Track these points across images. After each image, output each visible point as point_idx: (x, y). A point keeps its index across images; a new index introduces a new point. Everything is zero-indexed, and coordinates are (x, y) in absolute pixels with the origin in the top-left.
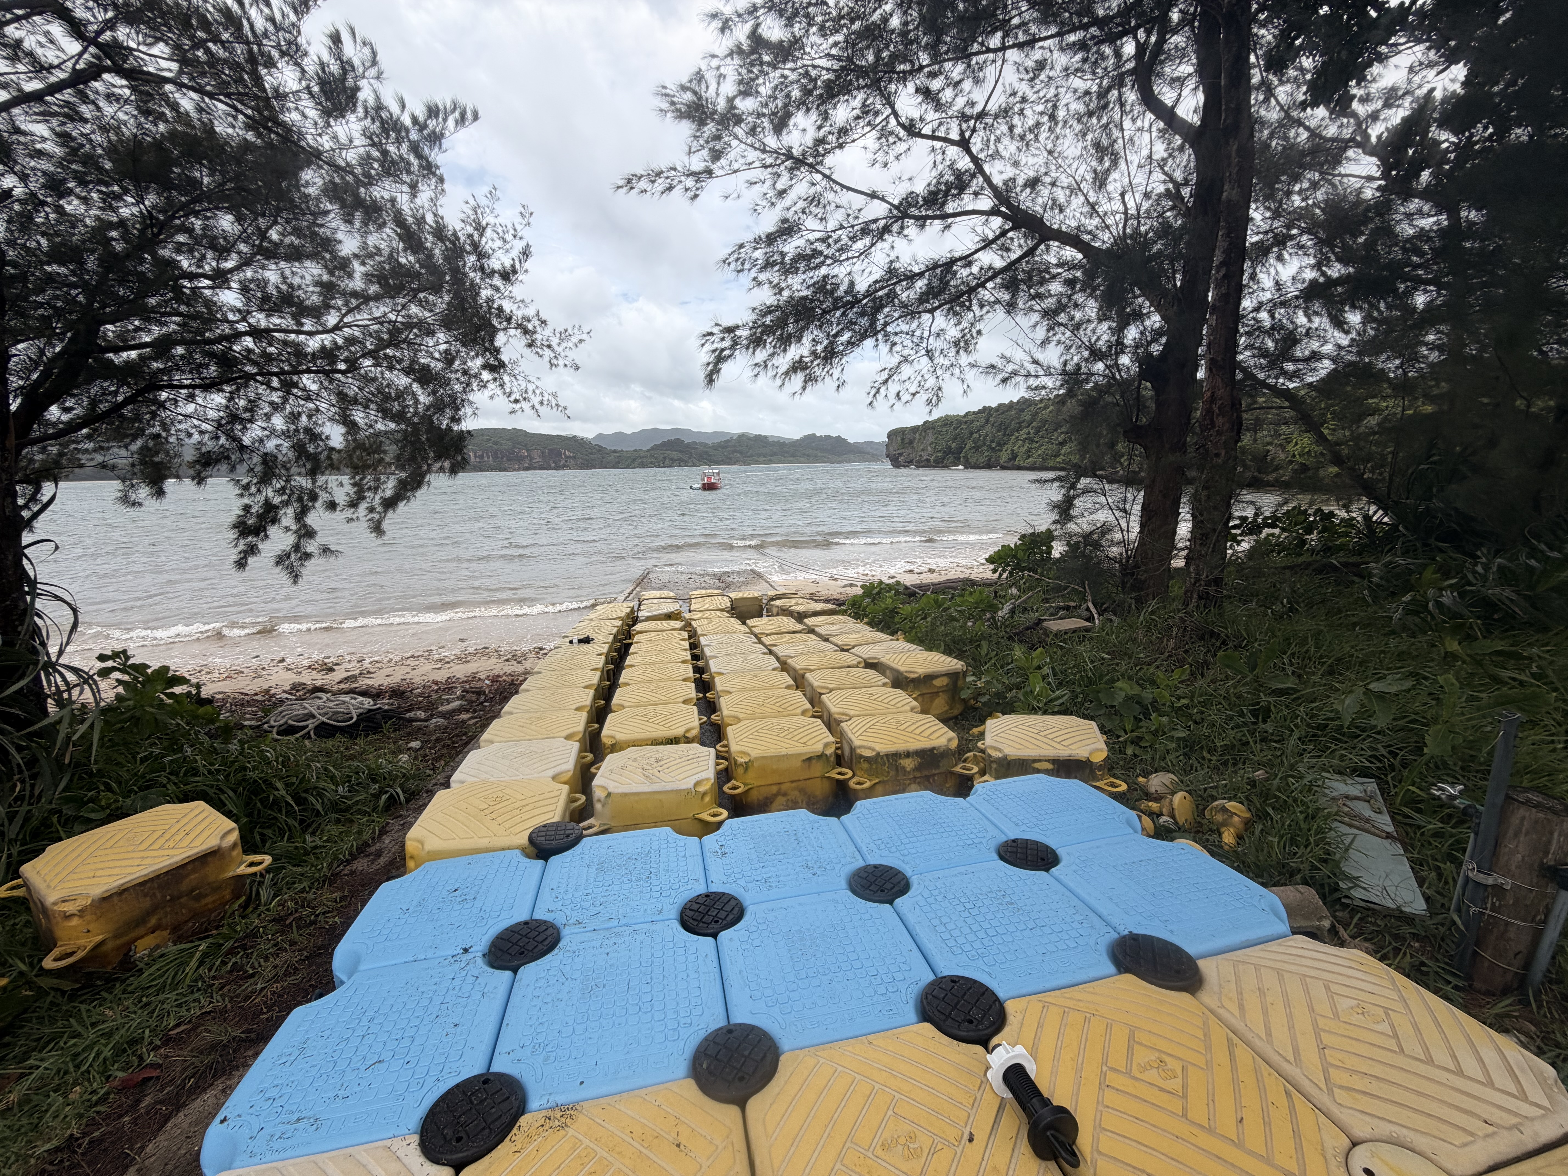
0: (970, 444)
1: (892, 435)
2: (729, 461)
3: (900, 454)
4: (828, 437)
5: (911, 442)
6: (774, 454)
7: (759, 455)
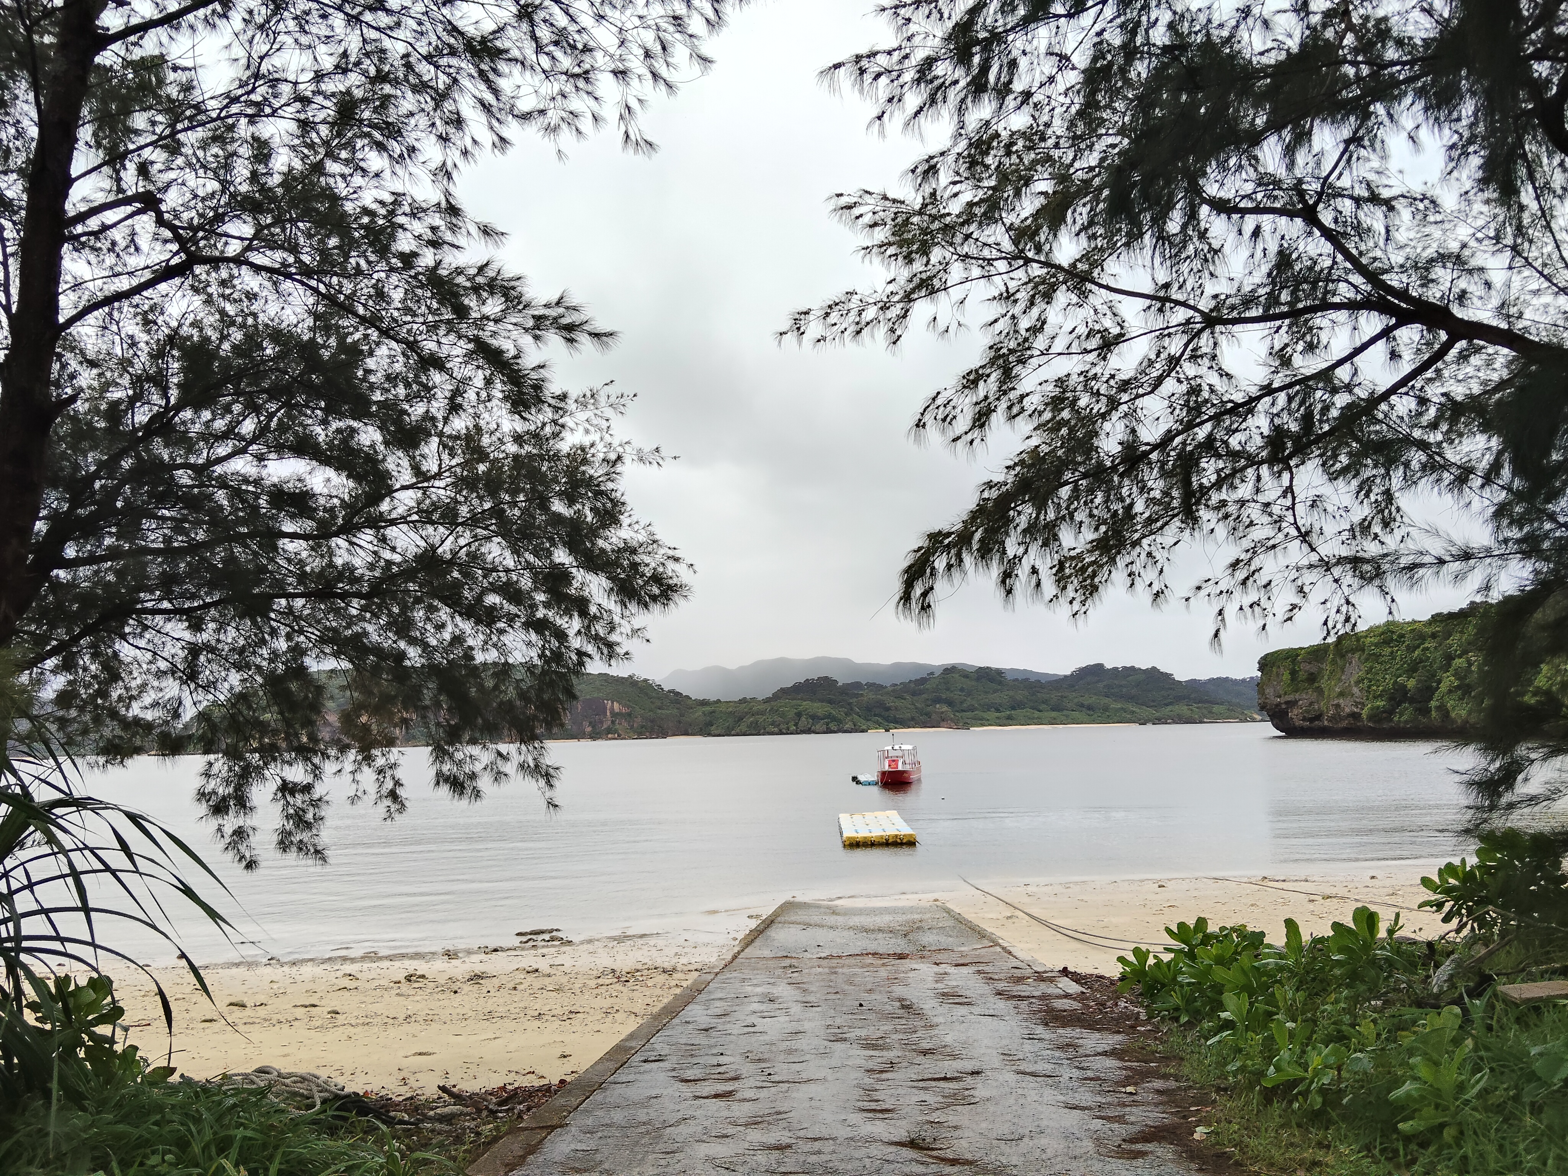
0: (1448, 680)
1: (1267, 663)
2: (926, 720)
3: (1292, 704)
4: (1131, 671)
5: (1312, 678)
6: (1016, 706)
7: (988, 707)
